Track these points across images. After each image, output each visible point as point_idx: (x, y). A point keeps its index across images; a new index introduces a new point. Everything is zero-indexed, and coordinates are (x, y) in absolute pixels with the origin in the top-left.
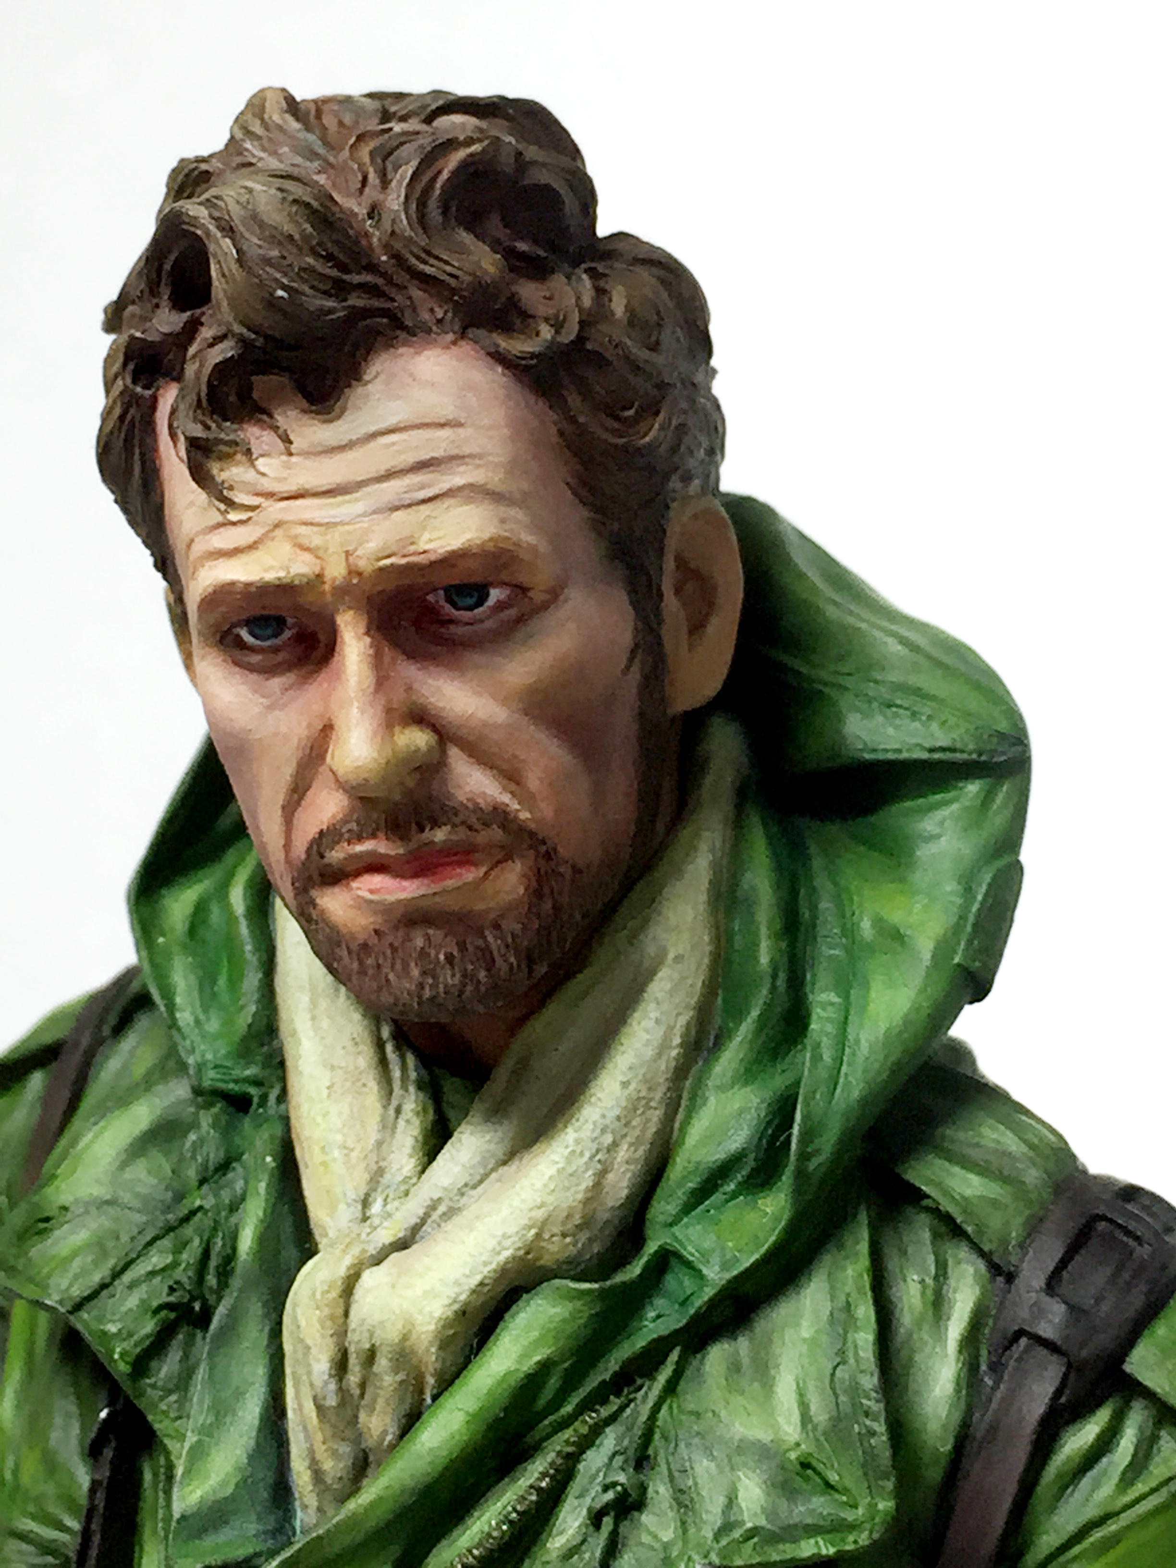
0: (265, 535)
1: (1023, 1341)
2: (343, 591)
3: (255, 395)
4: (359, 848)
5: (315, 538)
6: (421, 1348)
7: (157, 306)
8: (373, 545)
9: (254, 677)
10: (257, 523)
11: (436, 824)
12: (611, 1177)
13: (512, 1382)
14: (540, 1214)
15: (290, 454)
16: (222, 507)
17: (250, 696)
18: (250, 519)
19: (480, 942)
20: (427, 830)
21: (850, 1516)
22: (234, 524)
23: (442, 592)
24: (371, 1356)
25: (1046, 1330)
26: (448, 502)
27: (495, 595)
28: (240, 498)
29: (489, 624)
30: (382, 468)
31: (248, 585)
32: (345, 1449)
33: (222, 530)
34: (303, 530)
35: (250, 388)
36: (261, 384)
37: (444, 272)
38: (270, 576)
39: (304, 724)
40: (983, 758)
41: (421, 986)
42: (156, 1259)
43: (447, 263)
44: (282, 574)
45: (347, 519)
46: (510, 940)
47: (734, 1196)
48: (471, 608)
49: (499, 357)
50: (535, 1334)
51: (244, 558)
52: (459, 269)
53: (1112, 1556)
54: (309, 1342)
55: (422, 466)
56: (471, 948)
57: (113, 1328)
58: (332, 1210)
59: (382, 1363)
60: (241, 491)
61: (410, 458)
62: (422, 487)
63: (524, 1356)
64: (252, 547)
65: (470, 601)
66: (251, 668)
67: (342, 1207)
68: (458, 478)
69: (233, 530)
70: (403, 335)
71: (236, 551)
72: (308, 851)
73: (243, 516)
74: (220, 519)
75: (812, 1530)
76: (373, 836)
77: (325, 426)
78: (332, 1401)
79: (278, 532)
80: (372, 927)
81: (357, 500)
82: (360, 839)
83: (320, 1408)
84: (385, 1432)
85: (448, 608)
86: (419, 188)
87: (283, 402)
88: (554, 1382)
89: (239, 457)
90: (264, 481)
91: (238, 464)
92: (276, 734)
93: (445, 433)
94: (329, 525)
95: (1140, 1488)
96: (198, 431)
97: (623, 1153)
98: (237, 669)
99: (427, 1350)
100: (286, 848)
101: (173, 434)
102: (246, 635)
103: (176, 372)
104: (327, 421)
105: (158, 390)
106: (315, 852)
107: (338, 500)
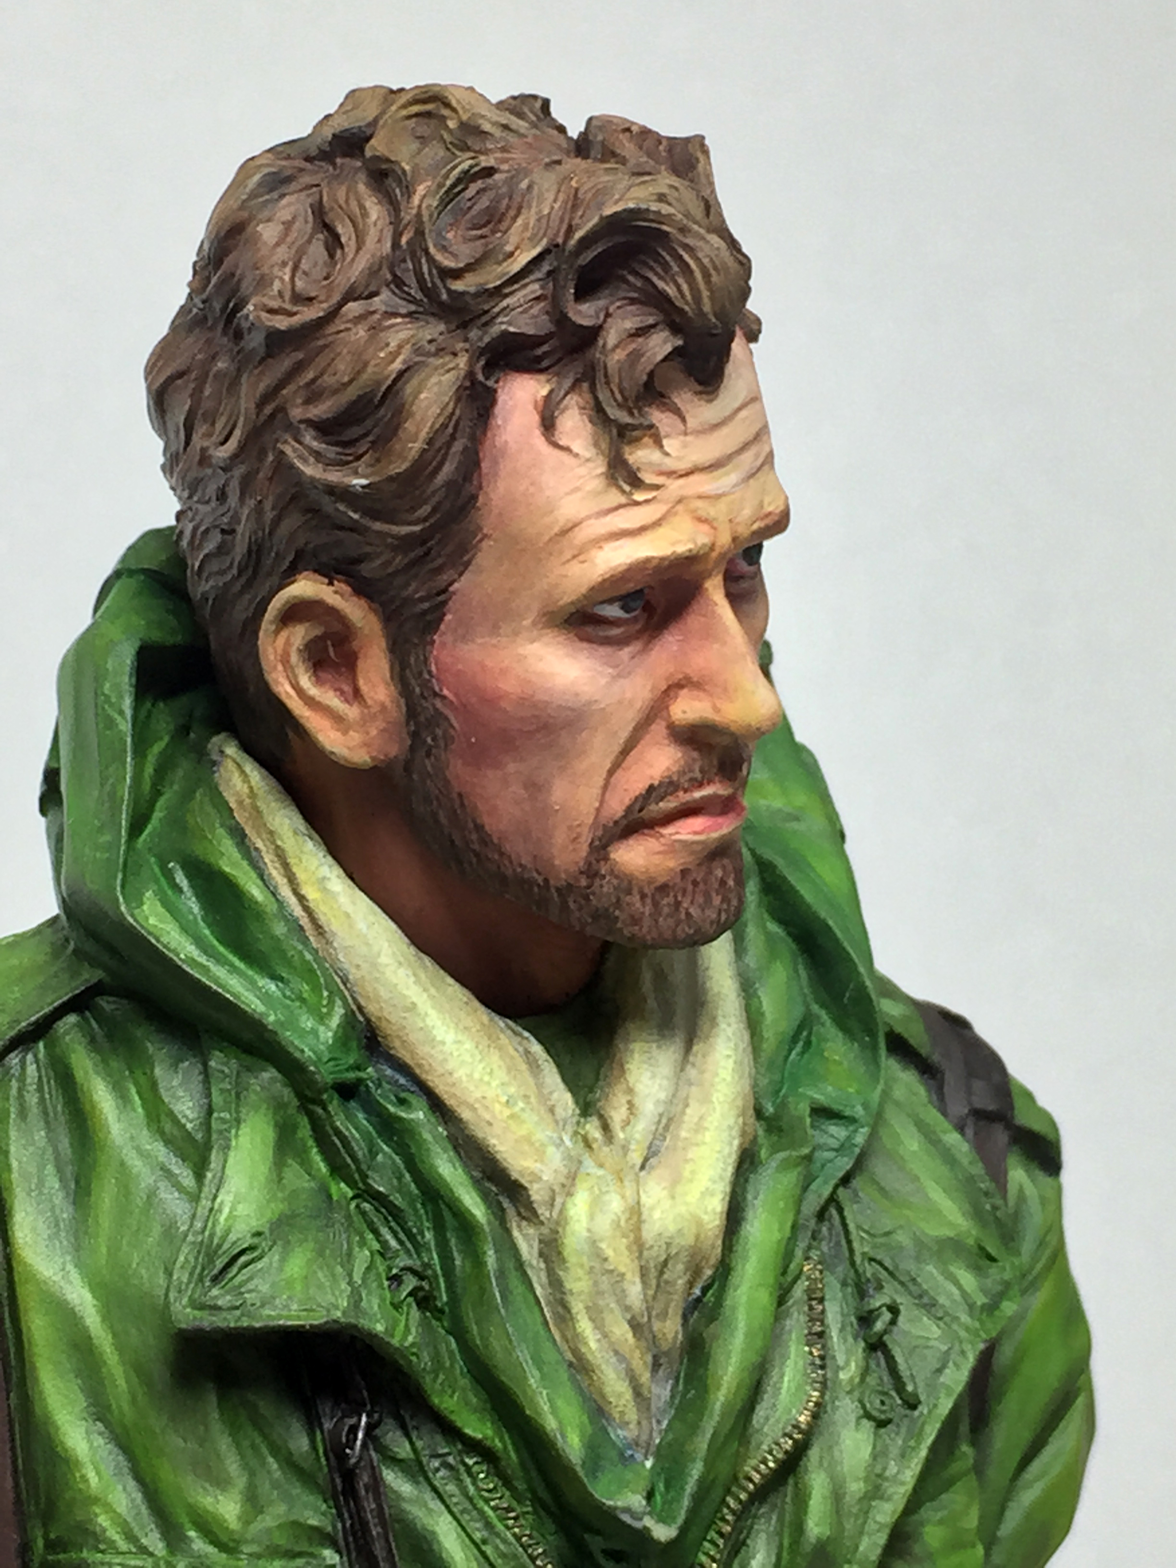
0: (668, 512)
2: (722, 557)
3: (655, 381)
4: (697, 794)
5: (711, 510)
6: (708, 1245)
7: (567, 300)
8: (747, 512)
9: (608, 650)
10: (660, 501)
14: (740, 1103)
15: (686, 434)
16: (627, 488)
17: (600, 669)
18: (654, 498)
21: (1007, 1277)
22: (637, 503)
24: (666, 1264)
28: (649, 478)
31: (662, 559)
32: (648, 1352)
33: (621, 511)
34: (699, 504)
38: (682, 549)
39: (649, 687)
44: (691, 546)
45: (726, 489)
47: (802, 1055)
51: (649, 536)
57: (380, 1327)
58: (540, 1154)
59: (678, 1269)
60: (646, 471)
61: (753, 430)
64: (657, 524)
66: (607, 641)
67: (551, 1151)
69: (636, 509)
71: (642, 530)
72: (629, 810)
73: (649, 495)
74: (623, 500)
76: (710, 782)
77: (708, 405)
78: (642, 1317)
79: (680, 508)
80: (677, 869)
81: (731, 472)
82: (700, 785)
84: (677, 1333)
87: (679, 386)
89: (646, 440)
90: (667, 460)
91: (646, 446)
92: (620, 702)
94: (716, 498)
98: (585, 645)
99: (712, 1245)
100: (598, 810)
101: (548, 425)
102: (613, 611)
103: (545, 364)
104: (710, 401)
105: (497, 382)
106: (637, 807)
107: (717, 473)
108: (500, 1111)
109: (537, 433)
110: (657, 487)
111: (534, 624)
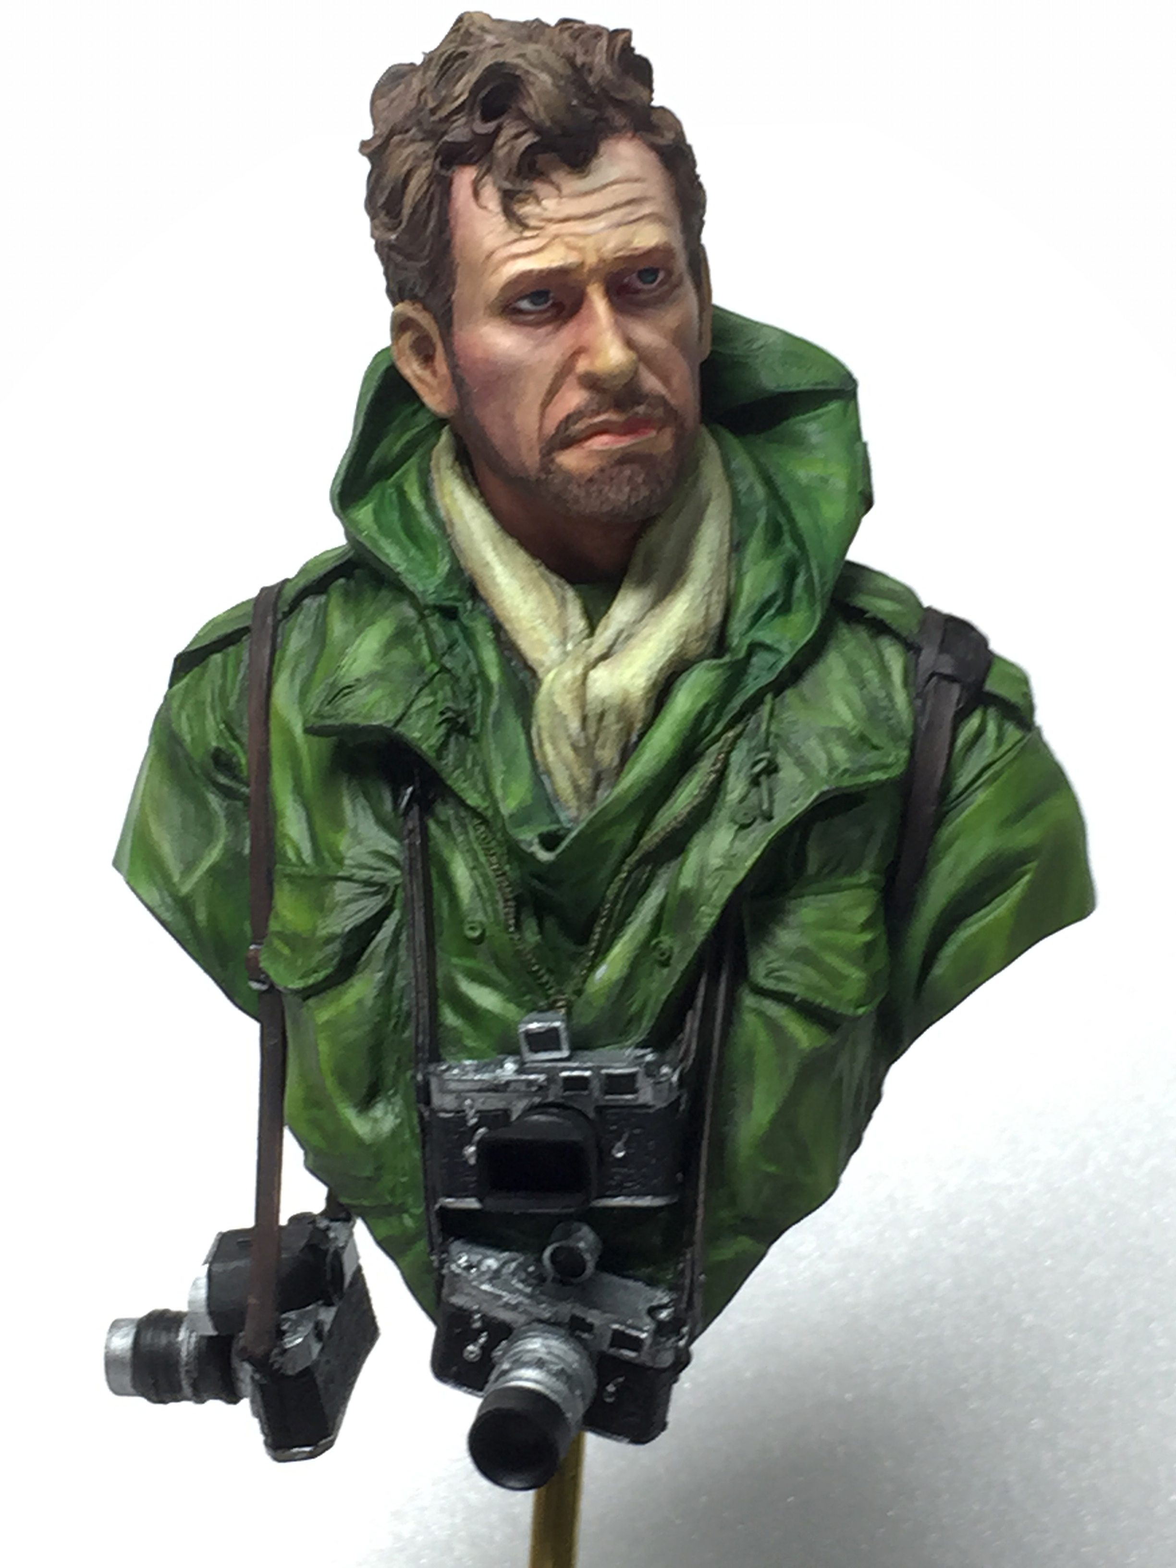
0: (548, 243)
1: (935, 679)
2: (593, 271)
3: (538, 166)
4: (596, 420)
5: (581, 243)
6: (633, 707)
7: (473, 120)
8: (611, 245)
9: (528, 329)
10: (542, 237)
11: (639, 404)
12: (711, 610)
13: (692, 716)
14: (685, 629)
15: (562, 197)
16: (519, 229)
17: (524, 341)
18: (538, 235)
19: (656, 472)
21: (888, 760)
22: (526, 238)
23: (634, 275)
24: (601, 716)
25: (948, 671)
26: (643, 222)
27: (661, 276)
28: (532, 223)
30: (609, 204)
31: (541, 271)
32: (589, 771)
33: (516, 243)
34: (572, 239)
35: (535, 162)
36: (542, 159)
38: (555, 264)
39: (560, 353)
41: (629, 497)
42: (426, 700)
44: (562, 263)
45: (596, 231)
46: (668, 472)
47: (774, 616)
48: (649, 284)
49: (654, 147)
50: (698, 690)
51: (535, 257)
54: (565, 713)
55: (630, 202)
56: (652, 476)
57: (417, 735)
58: (545, 651)
60: (531, 219)
61: (625, 198)
62: (631, 214)
63: (693, 703)
64: (540, 250)
65: (651, 278)
66: (526, 324)
67: (552, 648)
68: (646, 209)
69: (526, 241)
72: (558, 428)
73: (534, 233)
74: (518, 236)
76: (605, 412)
77: (580, 181)
78: (582, 744)
79: (557, 240)
80: (597, 468)
81: (600, 221)
82: (598, 413)
83: (575, 748)
84: (612, 760)
85: (639, 285)
87: (556, 169)
89: (531, 200)
90: (546, 212)
91: (530, 204)
92: (540, 361)
93: (637, 185)
94: (585, 236)
95: (1005, 748)
96: (507, 185)
97: (715, 597)
98: (514, 327)
99: (637, 707)
100: (540, 428)
101: (476, 194)
102: (525, 305)
103: (475, 159)
104: (581, 178)
105: (454, 172)
106: (562, 428)
107: (590, 221)
108: (526, 625)
109: (472, 200)
110: (541, 228)
111: (484, 314)
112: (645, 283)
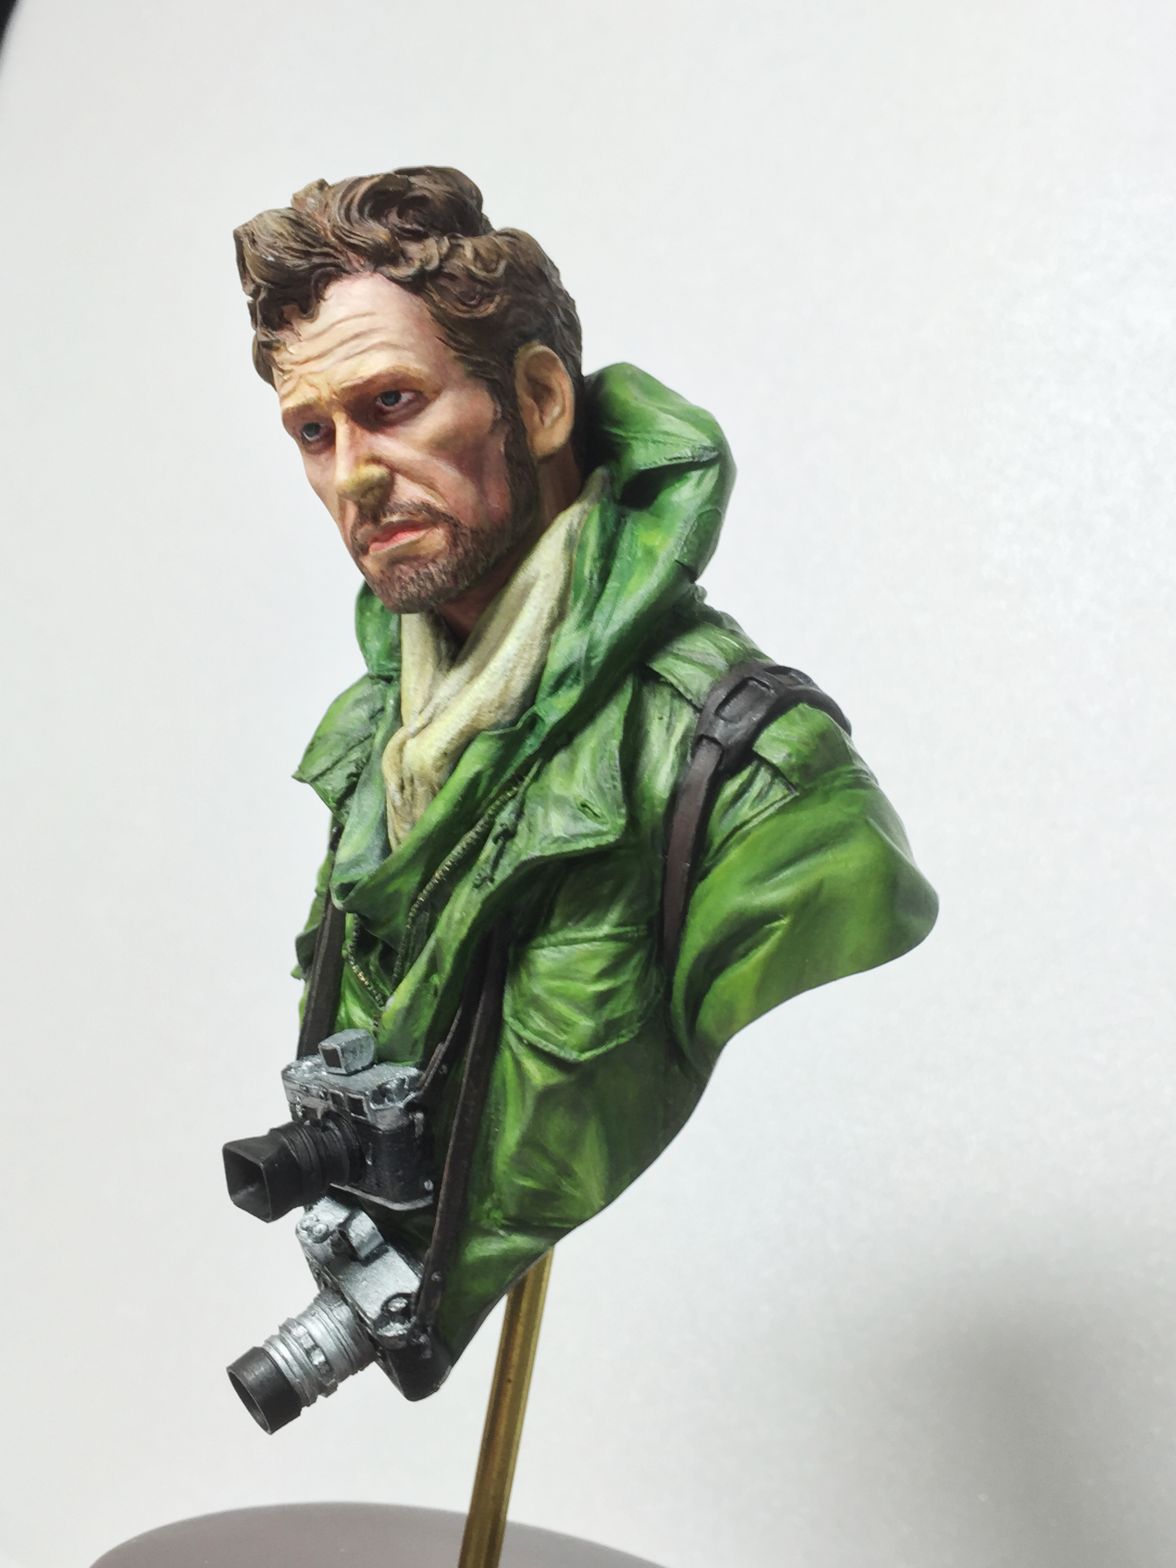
0: (297, 383)
1: (706, 740)
2: (332, 403)
3: (285, 316)
4: (362, 529)
5: (316, 380)
6: (431, 773)
8: (339, 378)
9: (314, 457)
10: (294, 378)
11: (392, 513)
12: (513, 683)
14: (479, 703)
15: (301, 341)
16: (281, 374)
17: (315, 466)
18: (291, 377)
19: (426, 570)
20: (388, 515)
21: (604, 828)
22: (287, 381)
23: (376, 397)
25: (715, 734)
26: (371, 352)
27: (405, 397)
28: (286, 367)
29: (404, 411)
30: (338, 341)
31: (293, 408)
32: (407, 826)
33: (283, 385)
34: (311, 377)
35: (282, 313)
36: (286, 310)
37: (359, 240)
38: (300, 402)
40: (696, 460)
42: (354, 754)
43: (361, 236)
44: (304, 400)
45: (327, 368)
46: (441, 568)
47: (571, 686)
48: (393, 404)
49: (394, 279)
50: (473, 760)
51: (292, 396)
52: (365, 238)
53: (745, 843)
54: (387, 776)
55: (356, 336)
56: (421, 573)
57: (330, 788)
58: (408, 718)
59: (416, 782)
60: (287, 364)
61: (350, 333)
62: (358, 346)
63: (466, 771)
64: (294, 390)
65: (392, 400)
66: (312, 453)
67: (411, 716)
68: (375, 339)
69: (286, 384)
70: (344, 275)
72: (351, 538)
73: (289, 376)
74: (282, 380)
75: (586, 836)
76: (366, 523)
77: (313, 323)
78: (398, 804)
79: (302, 380)
80: (380, 570)
81: (330, 358)
83: (394, 807)
85: (383, 405)
86: (346, 202)
87: (295, 317)
88: (484, 783)
89: (282, 347)
90: (293, 357)
91: (283, 351)
92: (327, 483)
93: (366, 319)
94: (320, 373)
95: (761, 807)
96: (263, 338)
97: (518, 671)
99: (433, 773)
102: (306, 436)
104: (312, 322)
107: (322, 359)
110: (290, 371)
112: (387, 405)
